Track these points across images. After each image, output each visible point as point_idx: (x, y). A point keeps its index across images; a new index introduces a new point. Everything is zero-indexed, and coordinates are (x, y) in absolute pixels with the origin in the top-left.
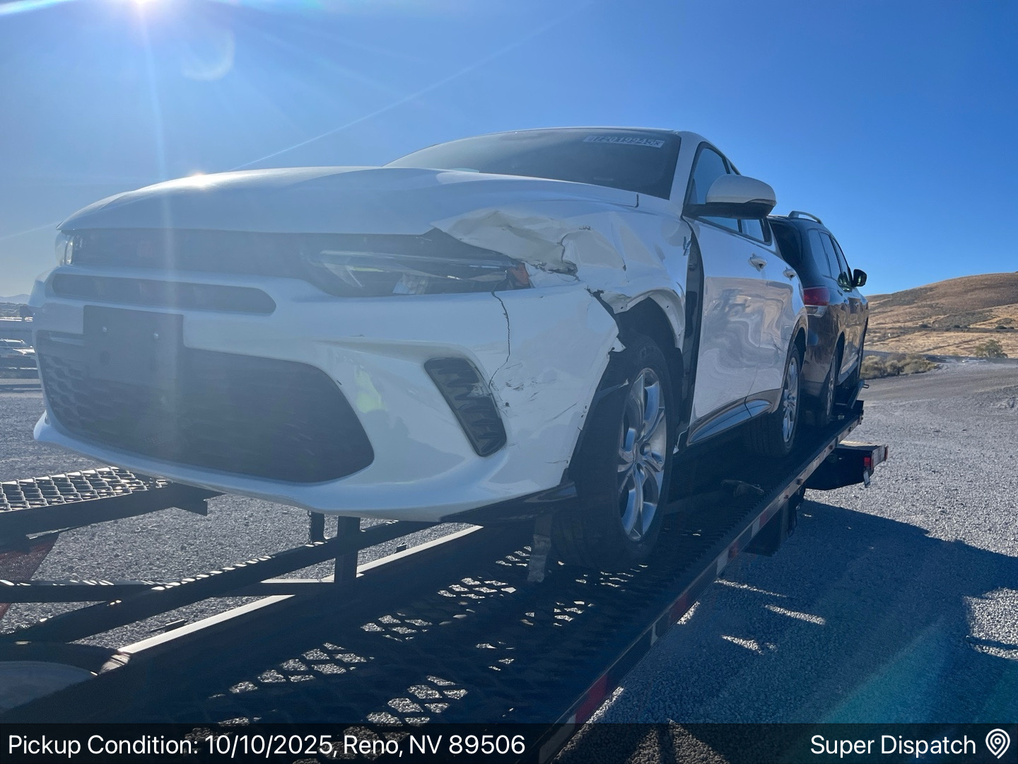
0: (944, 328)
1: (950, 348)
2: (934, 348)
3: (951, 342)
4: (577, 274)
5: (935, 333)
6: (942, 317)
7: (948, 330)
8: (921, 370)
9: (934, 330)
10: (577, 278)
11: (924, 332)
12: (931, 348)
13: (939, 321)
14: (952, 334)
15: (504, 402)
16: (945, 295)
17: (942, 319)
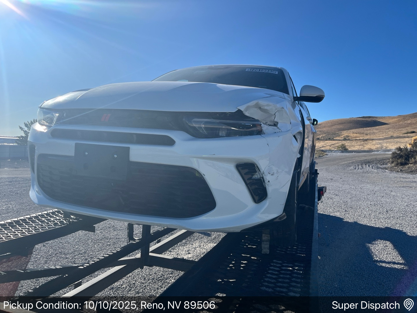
0: (325, 139)
1: (328, 147)
2: (323, 147)
3: (328, 144)
4: (278, 126)
5: (322, 141)
6: (324, 135)
7: (326, 140)
8: (321, 156)
9: (322, 140)
10: (278, 128)
11: (318, 141)
12: (321, 147)
13: (323, 137)
14: (328, 142)
15: (268, 180)
16: (325, 127)
17: (324, 136)
